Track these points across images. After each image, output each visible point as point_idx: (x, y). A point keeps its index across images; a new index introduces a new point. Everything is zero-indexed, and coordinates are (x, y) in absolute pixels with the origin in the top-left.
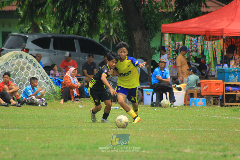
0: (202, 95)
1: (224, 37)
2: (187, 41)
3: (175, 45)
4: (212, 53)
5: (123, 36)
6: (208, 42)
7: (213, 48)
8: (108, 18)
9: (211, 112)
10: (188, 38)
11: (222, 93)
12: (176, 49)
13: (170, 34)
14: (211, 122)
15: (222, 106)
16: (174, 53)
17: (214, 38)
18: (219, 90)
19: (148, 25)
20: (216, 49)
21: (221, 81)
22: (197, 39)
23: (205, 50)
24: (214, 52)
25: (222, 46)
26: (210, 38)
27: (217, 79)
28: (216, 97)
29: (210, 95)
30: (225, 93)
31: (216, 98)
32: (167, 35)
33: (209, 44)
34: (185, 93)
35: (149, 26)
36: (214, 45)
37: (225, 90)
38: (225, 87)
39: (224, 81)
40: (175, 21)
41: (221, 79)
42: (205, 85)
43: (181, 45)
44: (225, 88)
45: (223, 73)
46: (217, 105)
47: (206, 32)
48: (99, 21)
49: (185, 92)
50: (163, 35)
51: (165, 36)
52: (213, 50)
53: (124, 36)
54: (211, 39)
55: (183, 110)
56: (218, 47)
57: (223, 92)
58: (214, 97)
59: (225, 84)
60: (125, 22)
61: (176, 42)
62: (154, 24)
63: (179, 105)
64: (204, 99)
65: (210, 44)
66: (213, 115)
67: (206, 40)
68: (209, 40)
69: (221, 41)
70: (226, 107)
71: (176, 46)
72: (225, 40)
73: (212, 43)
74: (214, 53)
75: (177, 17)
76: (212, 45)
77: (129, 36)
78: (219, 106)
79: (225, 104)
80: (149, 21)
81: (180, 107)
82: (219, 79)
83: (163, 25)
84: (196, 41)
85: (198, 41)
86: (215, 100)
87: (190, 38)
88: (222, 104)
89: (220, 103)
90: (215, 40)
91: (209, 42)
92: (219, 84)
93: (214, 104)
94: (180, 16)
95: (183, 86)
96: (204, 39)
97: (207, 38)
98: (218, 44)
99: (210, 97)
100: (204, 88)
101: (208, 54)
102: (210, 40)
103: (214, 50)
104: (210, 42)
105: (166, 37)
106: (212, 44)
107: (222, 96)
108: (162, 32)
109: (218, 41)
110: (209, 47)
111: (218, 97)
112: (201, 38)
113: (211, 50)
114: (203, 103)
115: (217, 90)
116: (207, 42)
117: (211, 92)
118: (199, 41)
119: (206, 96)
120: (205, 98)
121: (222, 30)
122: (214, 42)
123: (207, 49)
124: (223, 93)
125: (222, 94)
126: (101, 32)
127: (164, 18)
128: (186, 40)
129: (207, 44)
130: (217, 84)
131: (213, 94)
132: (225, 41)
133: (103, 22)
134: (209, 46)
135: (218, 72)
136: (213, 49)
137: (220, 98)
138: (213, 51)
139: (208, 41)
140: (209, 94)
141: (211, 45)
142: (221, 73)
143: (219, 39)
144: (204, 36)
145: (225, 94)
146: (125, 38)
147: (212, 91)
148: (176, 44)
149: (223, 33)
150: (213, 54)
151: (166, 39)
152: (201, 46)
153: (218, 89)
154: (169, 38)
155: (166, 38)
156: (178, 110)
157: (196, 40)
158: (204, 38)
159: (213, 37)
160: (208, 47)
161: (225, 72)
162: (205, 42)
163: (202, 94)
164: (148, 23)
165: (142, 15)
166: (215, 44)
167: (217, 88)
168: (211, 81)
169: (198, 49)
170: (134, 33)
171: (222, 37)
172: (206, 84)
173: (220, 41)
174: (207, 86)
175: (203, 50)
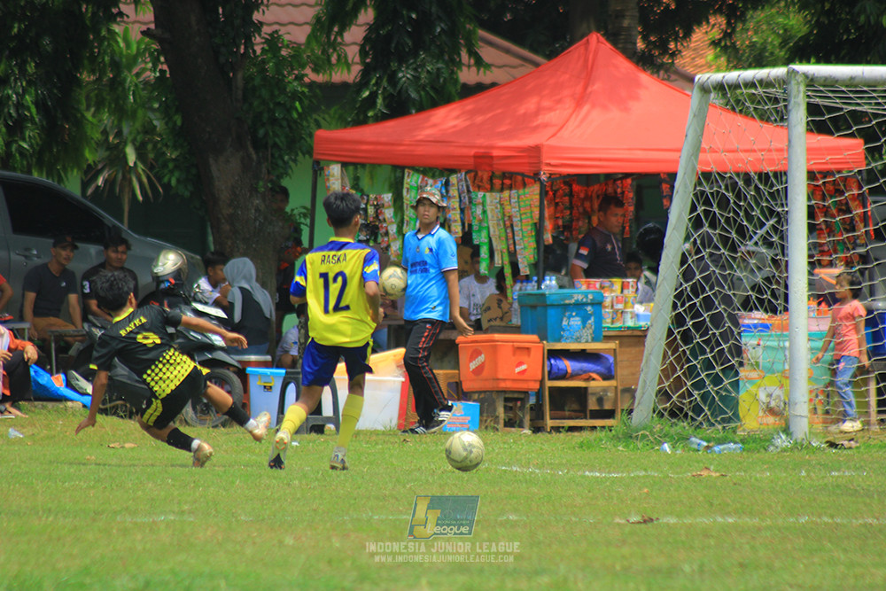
0: (465, 390)
1: (544, 178)
2: (408, 189)
3: (366, 204)
4: (503, 235)
5: (171, 172)
6: (484, 195)
7: (504, 215)
8: (113, 106)
9: (498, 454)
10: (412, 180)
11: (535, 381)
12: (371, 219)
13: (344, 165)
14: (500, 490)
15: (537, 429)
16: (364, 233)
17: (507, 182)
18: (525, 371)
19: (261, 132)
20: (515, 219)
21: (535, 337)
22: (447, 184)
23: (475, 223)
24: (509, 230)
25: (536, 211)
26: (491, 179)
27: (517, 330)
28: (516, 396)
29: (492, 392)
30: (549, 384)
31: (516, 400)
32: (335, 169)
33: (489, 203)
34: (403, 382)
35: (266, 134)
36: (508, 208)
37: (550, 372)
38: (549, 359)
39: (543, 337)
40: (361, 117)
41: (533, 333)
42: (476, 353)
43: (386, 204)
44: (547, 363)
45: (539, 309)
46: (521, 426)
47: (477, 157)
48: (79, 115)
49: (403, 380)
50: (322, 169)
51: (327, 173)
52: (505, 224)
53: (177, 174)
54: (497, 182)
55: (396, 445)
56: (521, 215)
57: (540, 378)
58: (507, 396)
59: (547, 348)
60: (178, 120)
61: (368, 196)
62: (287, 129)
63: (380, 428)
64: (474, 406)
65: (491, 202)
66: (509, 464)
67: (479, 188)
68: (489, 187)
69: (532, 193)
70: (550, 432)
71: (371, 211)
72: (548, 189)
73: (500, 198)
74: (510, 235)
75: (371, 101)
76: (502, 205)
77: (194, 171)
78: (527, 431)
79: (550, 423)
80: (266, 116)
81: (384, 433)
82: (527, 332)
83: (320, 133)
84: (444, 191)
85: (447, 191)
86: (511, 408)
87: (420, 180)
88: (539, 424)
89: (531, 420)
90: (510, 188)
91: (488, 194)
92: (528, 349)
93: (510, 423)
94: (380, 101)
95: (395, 356)
96: (469, 183)
97: (481, 181)
98: (522, 204)
99: (494, 396)
100: (473, 366)
101: (487, 240)
102: (491, 189)
103: (508, 223)
104: (494, 194)
105: (333, 176)
106: (500, 201)
107: (539, 394)
108: (316, 157)
109: (521, 192)
110: (489, 214)
111: (522, 396)
112: (459, 181)
113: (498, 225)
114: (469, 418)
115: (518, 370)
116: (481, 194)
117: (498, 379)
118: (454, 192)
119: (480, 392)
120: (474, 401)
121: (537, 150)
122: (506, 194)
123: (481, 221)
124: (542, 382)
125: (537, 386)
126: (90, 156)
127: (323, 108)
128: (405, 186)
129: (481, 200)
130: (519, 348)
131: (503, 385)
132: (547, 192)
133: (97, 121)
134: (488, 208)
135: (522, 306)
136: (505, 222)
137: (532, 401)
138: (506, 228)
139: (486, 190)
140: (489, 385)
141: (499, 206)
142: (534, 307)
143: (524, 185)
144: (473, 174)
145: (550, 388)
146: (178, 181)
147: (501, 377)
148: (368, 200)
149: (539, 163)
150: (507, 239)
151: (334, 183)
152: (462, 211)
153: (524, 367)
154: (342, 179)
155: (331, 179)
156: (377, 444)
157: (442, 185)
158: (474, 182)
159: (504, 176)
160: (484, 212)
161: (546, 306)
162: (473, 195)
163: (466, 386)
164: (263, 125)
165: (240, 92)
166: (513, 201)
167: (520, 364)
168: (497, 336)
169: (450, 220)
170: (211, 161)
171: (536, 176)
172: (480, 348)
173: (527, 191)
174: (481, 358)
175: (466, 225)
